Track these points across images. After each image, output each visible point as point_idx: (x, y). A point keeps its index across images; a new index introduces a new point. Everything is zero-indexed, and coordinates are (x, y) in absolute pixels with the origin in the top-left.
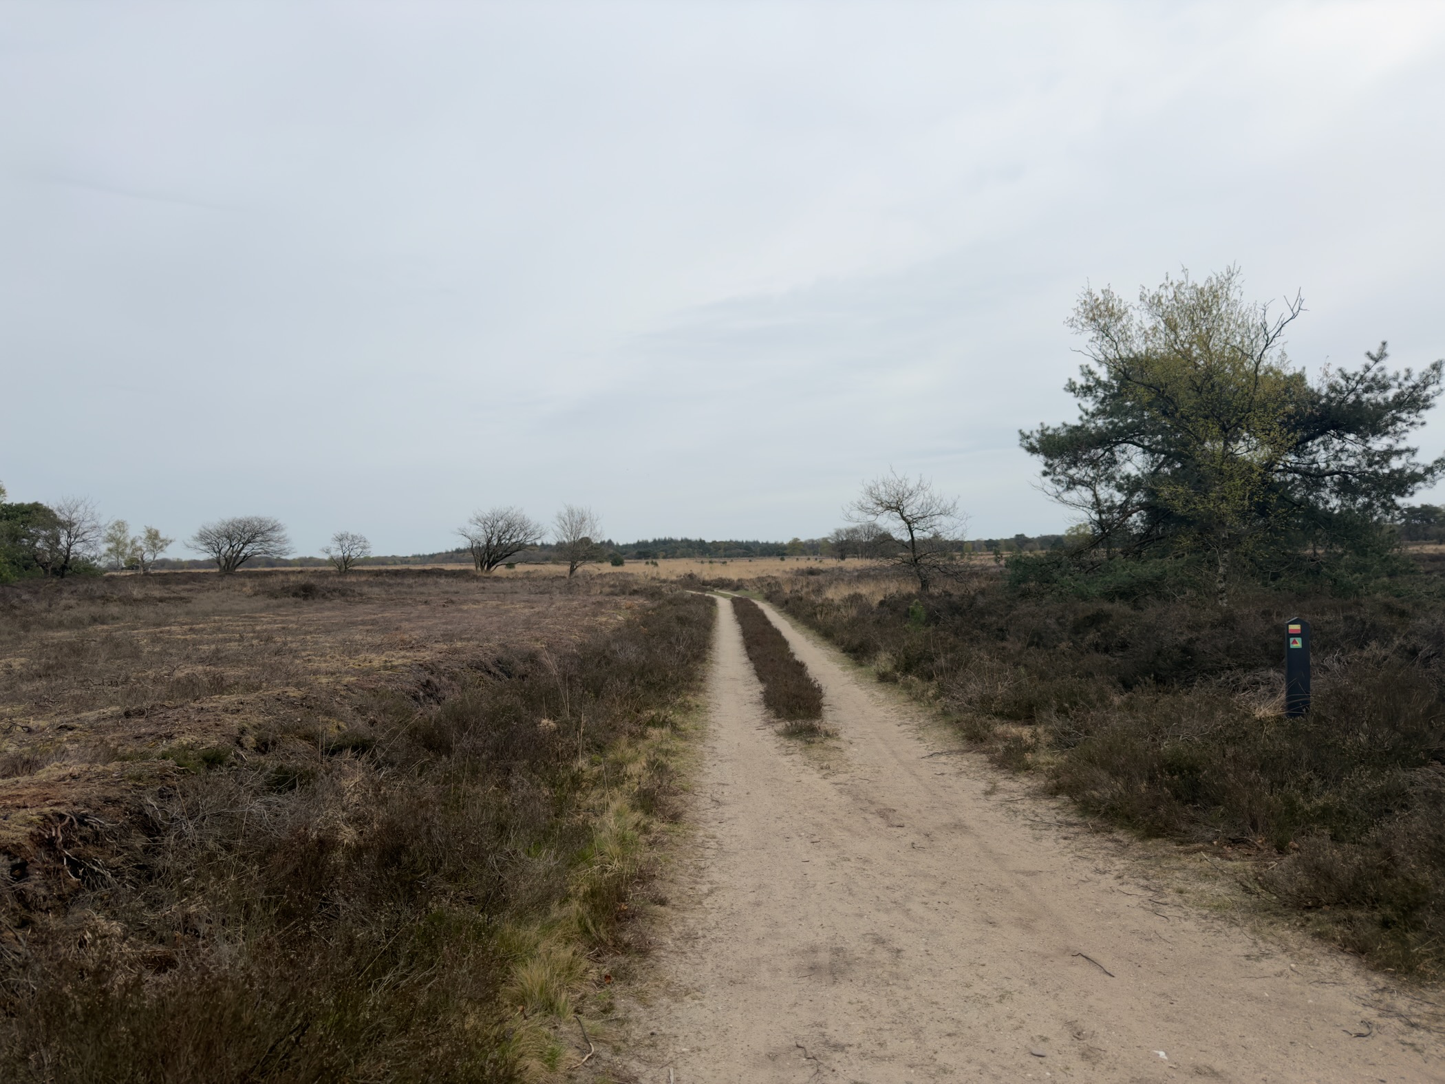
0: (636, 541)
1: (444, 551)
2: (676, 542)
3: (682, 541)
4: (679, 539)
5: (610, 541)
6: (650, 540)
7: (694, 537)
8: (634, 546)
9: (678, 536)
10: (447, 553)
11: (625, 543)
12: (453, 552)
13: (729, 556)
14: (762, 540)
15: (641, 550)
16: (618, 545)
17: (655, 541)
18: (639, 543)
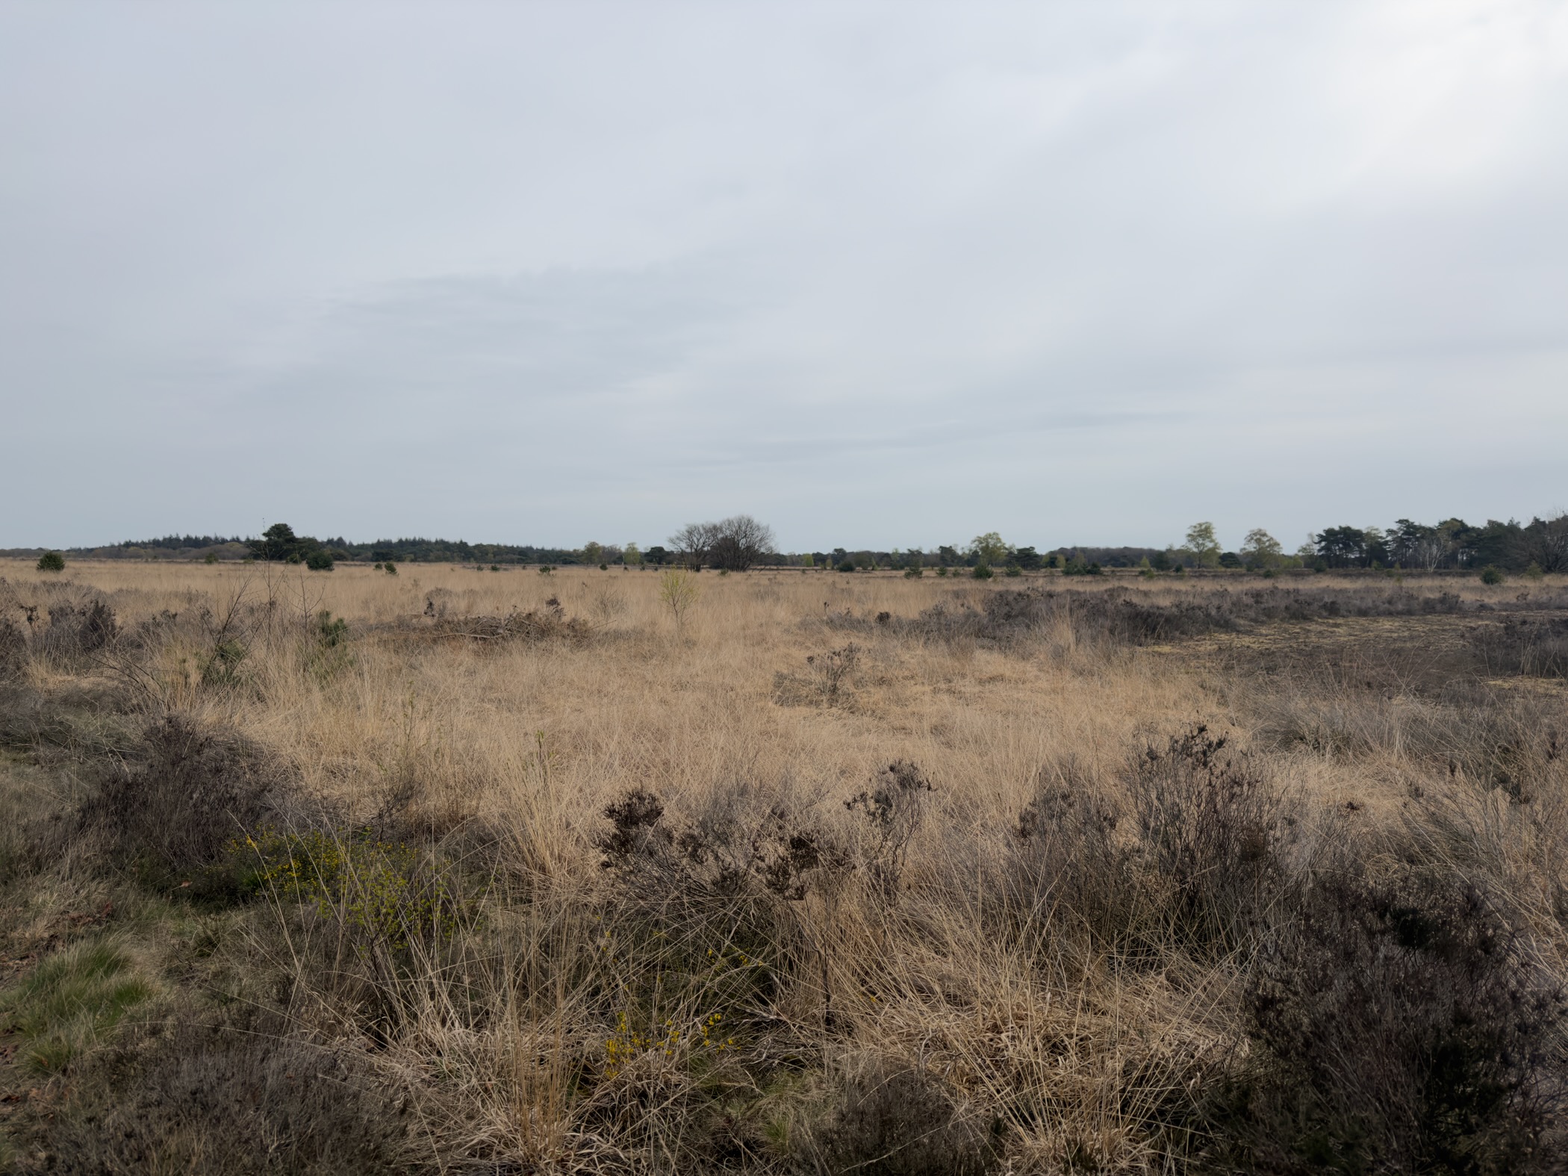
0: (375, 541)
1: (107, 545)
2: (429, 543)
3: (437, 542)
4: (433, 540)
5: (340, 540)
6: (395, 540)
7: (452, 538)
8: (373, 546)
9: (432, 536)
10: (113, 546)
11: (361, 542)
12: (120, 545)
13: (500, 562)
14: (537, 545)
15: (379, 551)
16: (351, 545)
17: (401, 541)
18: (379, 542)
